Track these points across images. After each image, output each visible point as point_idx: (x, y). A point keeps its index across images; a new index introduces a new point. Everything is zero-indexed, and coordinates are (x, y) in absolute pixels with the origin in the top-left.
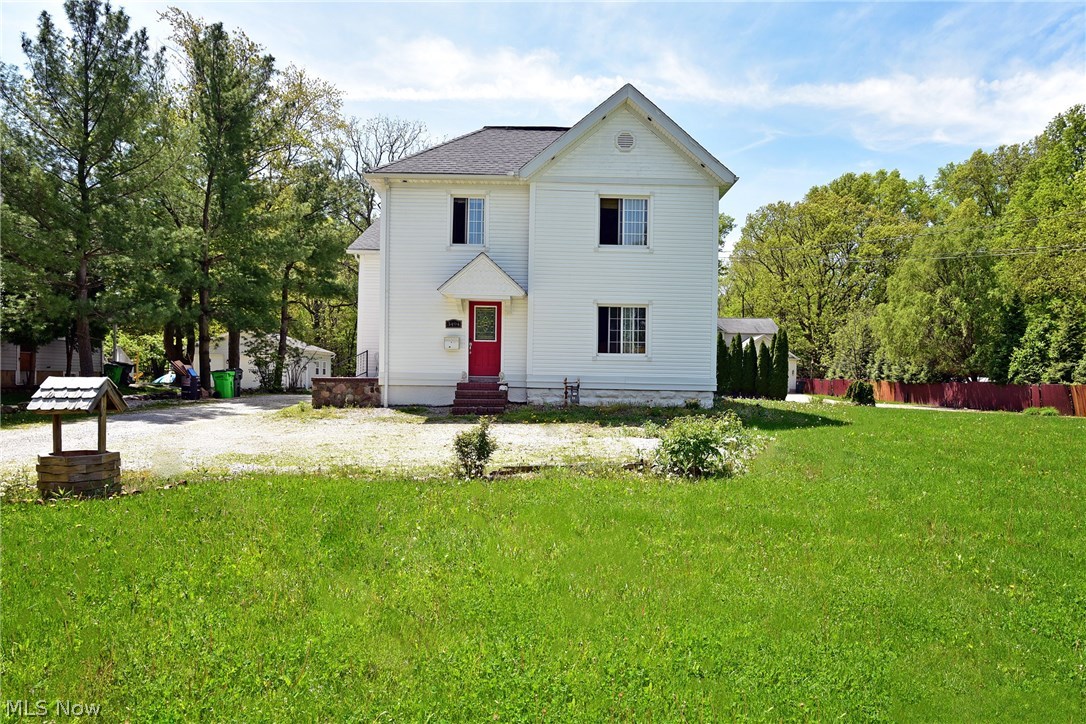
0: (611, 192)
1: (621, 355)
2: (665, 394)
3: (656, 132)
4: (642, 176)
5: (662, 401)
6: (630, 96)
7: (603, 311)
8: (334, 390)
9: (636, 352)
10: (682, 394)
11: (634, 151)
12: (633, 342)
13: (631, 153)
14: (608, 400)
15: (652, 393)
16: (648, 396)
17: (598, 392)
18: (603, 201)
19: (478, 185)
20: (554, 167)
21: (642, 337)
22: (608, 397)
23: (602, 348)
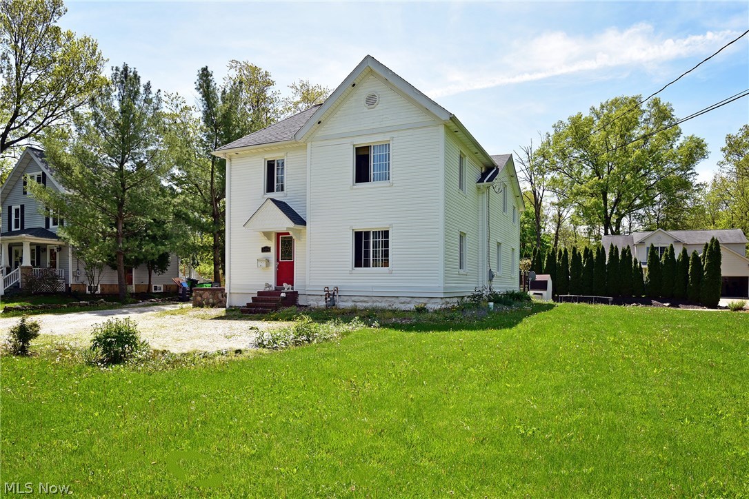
0: (362, 142)
1: (371, 269)
2: (402, 300)
3: (393, 88)
4: (384, 126)
5: (402, 305)
6: (370, 64)
7: (358, 235)
8: (203, 296)
9: (382, 266)
10: (416, 300)
11: (379, 107)
12: (380, 258)
13: (376, 109)
14: (360, 304)
15: (393, 299)
16: (390, 302)
17: (354, 298)
18: (358, 149)
19: (279, 150)
20: (323, 129)
21: (386, 254)
22: (361, 302)
23: (358, 263)
